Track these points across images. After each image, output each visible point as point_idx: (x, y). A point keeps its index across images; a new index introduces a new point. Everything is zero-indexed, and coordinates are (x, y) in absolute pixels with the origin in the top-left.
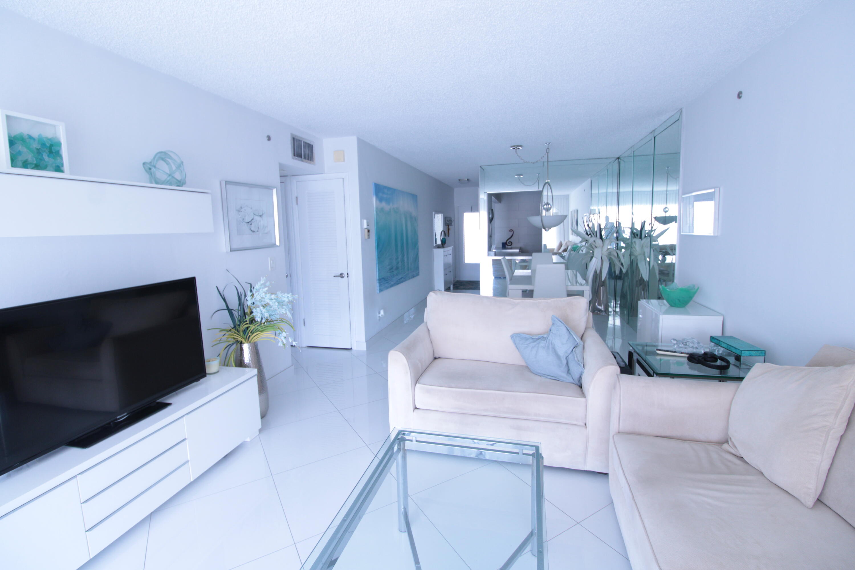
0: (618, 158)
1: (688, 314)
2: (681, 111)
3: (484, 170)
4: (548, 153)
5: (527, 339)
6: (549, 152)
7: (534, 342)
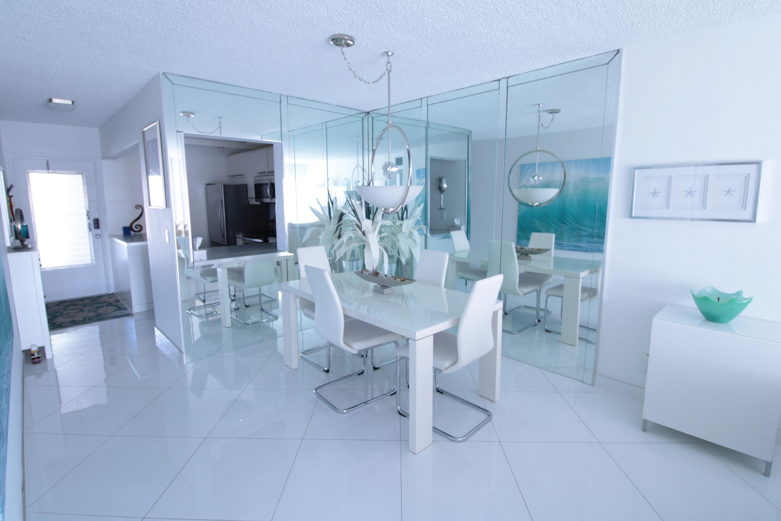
3: (172, 83)
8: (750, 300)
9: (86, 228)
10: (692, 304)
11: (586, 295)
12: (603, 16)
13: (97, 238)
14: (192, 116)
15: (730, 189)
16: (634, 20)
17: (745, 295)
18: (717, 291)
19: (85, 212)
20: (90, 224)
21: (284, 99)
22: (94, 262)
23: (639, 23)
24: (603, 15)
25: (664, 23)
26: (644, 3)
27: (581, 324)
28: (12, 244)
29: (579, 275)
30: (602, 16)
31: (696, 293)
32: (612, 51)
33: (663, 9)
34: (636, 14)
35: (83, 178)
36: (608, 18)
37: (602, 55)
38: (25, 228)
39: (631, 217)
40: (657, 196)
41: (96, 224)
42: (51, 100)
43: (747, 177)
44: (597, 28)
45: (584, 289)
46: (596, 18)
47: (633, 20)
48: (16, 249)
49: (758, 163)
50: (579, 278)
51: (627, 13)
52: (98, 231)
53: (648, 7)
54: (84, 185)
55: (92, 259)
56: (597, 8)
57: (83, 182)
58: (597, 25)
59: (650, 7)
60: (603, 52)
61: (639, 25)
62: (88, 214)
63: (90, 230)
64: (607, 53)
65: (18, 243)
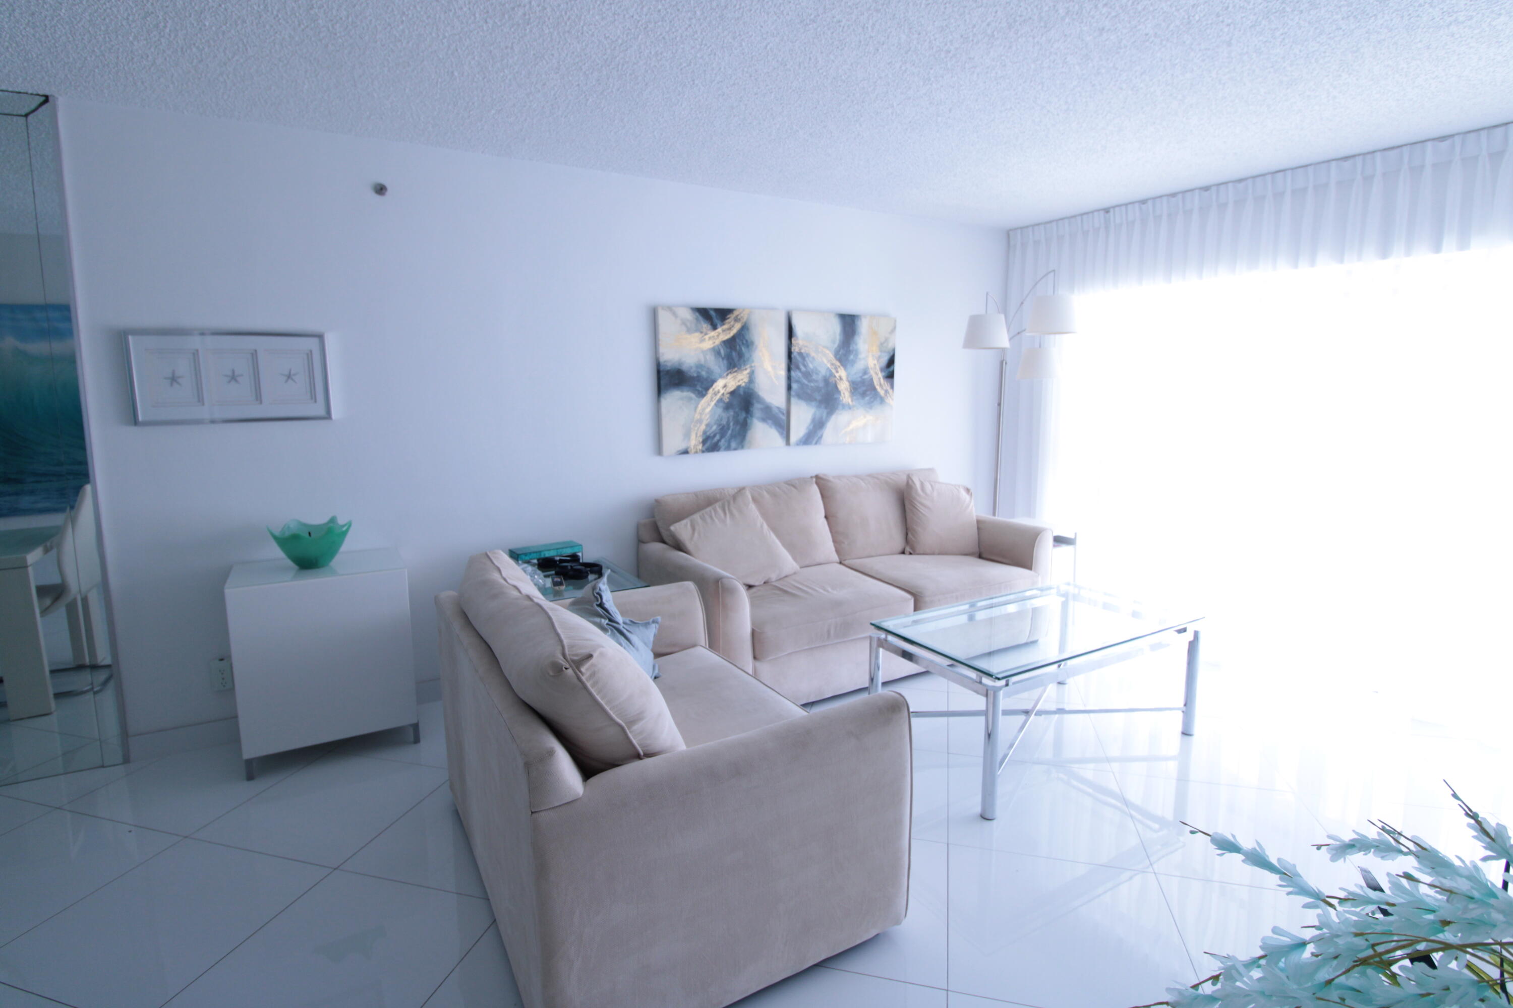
8: (349, 525)
10: (277, 553)
11: (48, 602)
12: (25, 29)
15: (290, 373)
16: (89, 59)
17: (341, 521)
18: (305, 525)
23: (98, 67)
24: (24, 26)
25: (143, 83)
26: (111, 41)
27: (54, 668)
29: (25, 560)
30: (21, 28)
31: (277, 534)
32: (32, 94)
33: (145, 62)
34: (94, 51)
36: (34, 36)
37: (6, 93)
39: (135, 422)
40: (178, 383)
43: (310, 354)
44: (7, 44)
45: (43, 591)
46: (6, 26)
47: (86, 58)
49: (320, 337)
50: (26, 567)
51: (77, 43)
53: (118, 49)
56: (14, 10)
58: (7, 39)
59: (121, 50)
60: (10, 89)
61: (97, 70)
64: (19, 93)
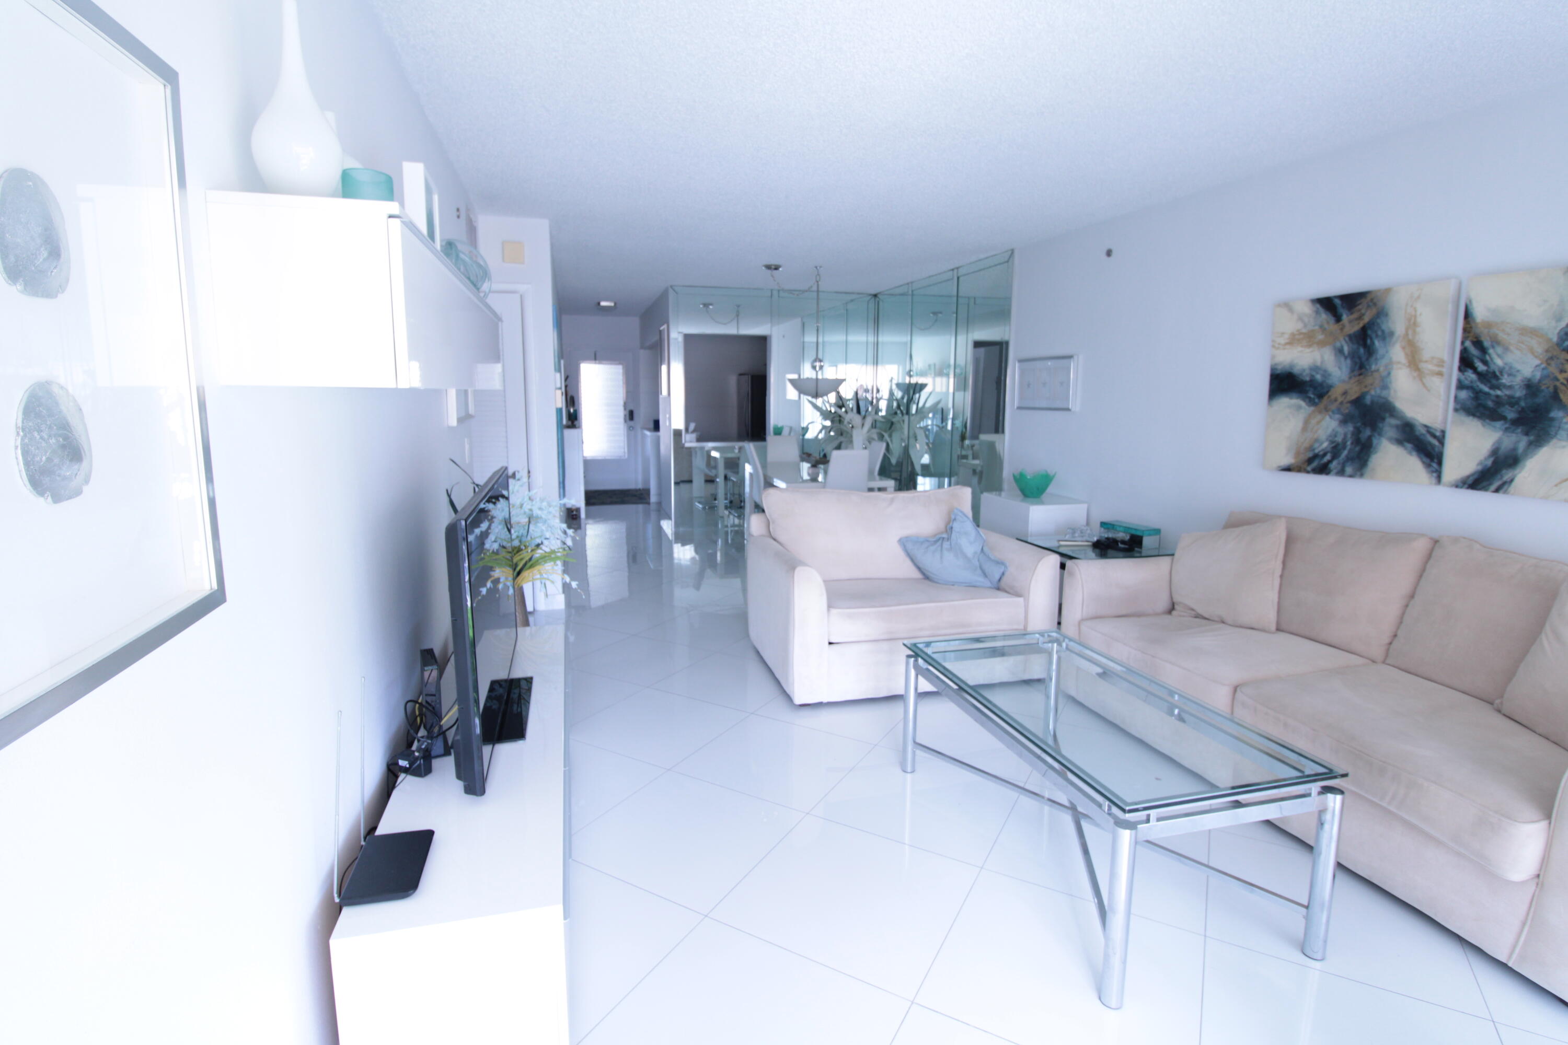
0: (875, 296)
1: (1042, 503)
2: (1012, 251)
3: (677, 293)
4: (818, 282)
5: (922, 543)
6: (819, 280)
7: (932, 545)
9: (622, 420)
13: (630, 430)
14: (711, 307)
15: (1062, 381)
19: (622, 403)
20: (625, 416)
21: (775, 293)
22: (626, 456)
28: (567, 423)
35: (623, 368)
38: (575, 411)
41: (631, 415)
42: (599, 304)
48: (568, 427)
52: (631, 423)
54: (623, 376)
55: (625, 453)
57: (623, 373)
62: (625, 405)
63: (625, 421)
65: (570, 423)
